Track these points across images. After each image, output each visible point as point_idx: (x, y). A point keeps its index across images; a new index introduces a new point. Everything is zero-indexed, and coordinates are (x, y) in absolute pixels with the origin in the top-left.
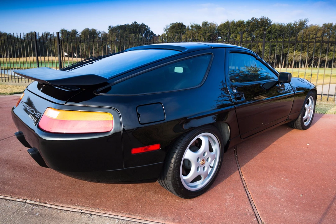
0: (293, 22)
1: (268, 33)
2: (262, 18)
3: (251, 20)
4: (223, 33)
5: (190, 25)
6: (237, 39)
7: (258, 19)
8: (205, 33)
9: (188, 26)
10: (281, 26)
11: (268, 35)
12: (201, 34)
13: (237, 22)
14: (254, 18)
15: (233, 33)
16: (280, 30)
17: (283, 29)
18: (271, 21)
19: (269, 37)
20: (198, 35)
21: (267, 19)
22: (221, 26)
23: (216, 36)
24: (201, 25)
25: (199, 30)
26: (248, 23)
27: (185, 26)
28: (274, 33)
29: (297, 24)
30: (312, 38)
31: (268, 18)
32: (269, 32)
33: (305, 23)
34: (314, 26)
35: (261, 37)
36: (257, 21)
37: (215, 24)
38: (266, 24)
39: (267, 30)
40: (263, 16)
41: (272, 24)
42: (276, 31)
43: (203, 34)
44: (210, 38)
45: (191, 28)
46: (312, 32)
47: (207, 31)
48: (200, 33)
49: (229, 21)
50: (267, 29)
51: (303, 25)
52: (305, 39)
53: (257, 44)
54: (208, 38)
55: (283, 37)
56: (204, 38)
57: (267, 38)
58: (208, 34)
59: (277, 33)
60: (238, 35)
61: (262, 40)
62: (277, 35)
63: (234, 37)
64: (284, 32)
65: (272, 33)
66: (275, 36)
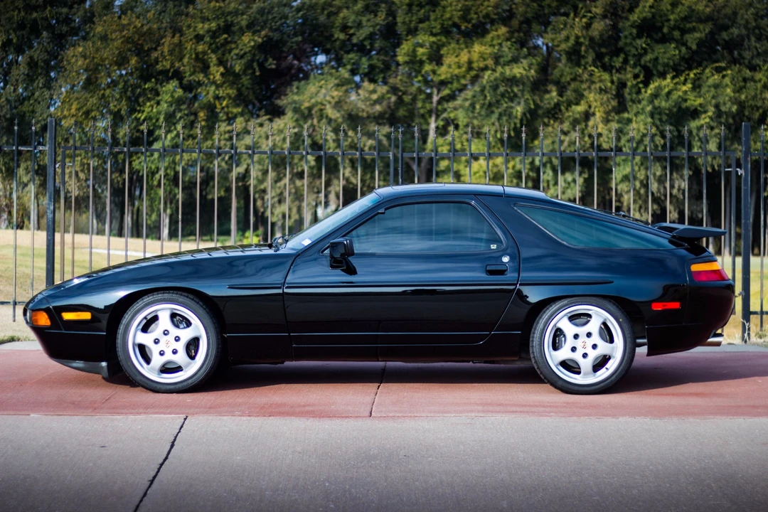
1: (639, 36)
4: (344, 28)
6: (443, 69)
8: (227, 28)
11: (641, 43)
12: (199, 38)
15: (413, 32)
16: (708, 19)
17: (728, 11)
19: (648, 57)
20: (180, 44)
23: (302, 55)
25: (180, 14)
28: (676, 34)
32: (650, 28)
35: (599, 57)
39: (634, 17)
42: (686, 19)
43: (214, 34)
44: (261, 65)
47: (244, 21)
48: (190, 34)
50: (631, 10)
53: (577, 104)
54: (249, 66)
55: (734, 61)
56: (221, 62)
57: (635, 66)
58: (246, 39)
59: (697, 35)
60: (443, 45)
61: (606, 76)
62: (694, 47)
63: (424, 58)
64: (735, 31)
65: (665, 30)
66: (684, 49)
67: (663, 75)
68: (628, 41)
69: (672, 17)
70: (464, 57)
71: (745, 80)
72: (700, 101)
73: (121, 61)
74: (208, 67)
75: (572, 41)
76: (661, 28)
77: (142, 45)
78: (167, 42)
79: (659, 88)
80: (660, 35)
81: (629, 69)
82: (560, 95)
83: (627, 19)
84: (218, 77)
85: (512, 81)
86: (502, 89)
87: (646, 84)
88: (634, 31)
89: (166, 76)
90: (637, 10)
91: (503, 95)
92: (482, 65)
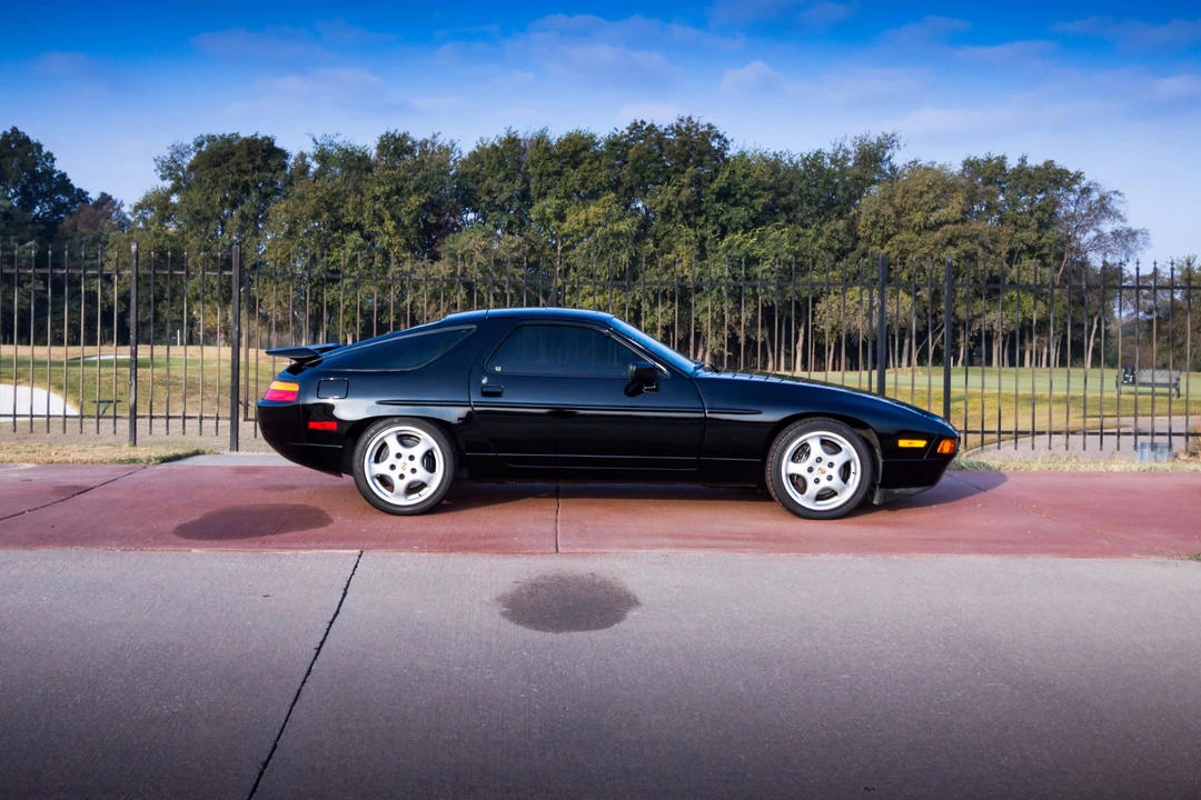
0: (828, 149)
1: (717, 201)
2: (683, 125)
3: (627, 132)
4: (489, 192)
5: (310, 149)
6: (566, 225)
7: (662, 130)
8: (398, 191)
9: (303, 156)
10: (774, 166)
11: (719, 206)
12: (376, 198)
13: (560, 144)
14: (643, 123)
15: (543, 195)
16: (772, 188)
17: (786, 182)
18: (726, 141)
19: (724, 218)
20: (361, 203)
21: (708, 133)
22: (474, 156)
23: (456, 212)
24: (373, 153)
25: (361, 179)
26: (614, 144)
27: (283, 154)
28: (746, 199)
29: (845, 159)
30: (925, 227)
31: (710, 127)
32: (724, 195)
33: (884, 154)
34: (927, 169)
35: (686, 216)
36: (660, 140)
37: (447, 149)
38: (701, 153)
39: (714, 186)
40: (686, 116)
41: (732, 152)
42: (753, 188)
43: (388, 196)
44: (425, 221)
45: (315, 166)
46: (921, 195)
47: (411, 186)
48: (368, 194)
49: (521, 136)
50: (712, 181)
51: (876, 161)
52: (891, 230)
53: (669, 253)
54: (415, 221)
55: (789, 221)
56: (393, 217)
57: (714, 223)
58: (412, 199)
59: (762, 200)
60: (567, 207)
61: (691, 232)
62: (760, 210)
63: (551, 216)
64: (792, 197)
65: (738, 196)
66: (752, 211)
67: (735, 231)
68: (709, 204)
69: (743, 186)
70: (582, 216)
71: (798, 235)
72: (763, 251)
73: (316, 216)
74: (383, 221)
75: (665, 204)
76: (734, 195)
77: (331, 204)
78: (352, 200)
79: (732, 241)
80: (733, 200)
81: (709, 226)
82: (656, 246)
83: (708, 187)
84: (391, 229)
85: (618, 235)
86: (611, 241)
87: (722, 238)
88: (714, 197)
89: (350, 228)
90: (716, 181)
91: (612, 246)
92: (596, 222)
